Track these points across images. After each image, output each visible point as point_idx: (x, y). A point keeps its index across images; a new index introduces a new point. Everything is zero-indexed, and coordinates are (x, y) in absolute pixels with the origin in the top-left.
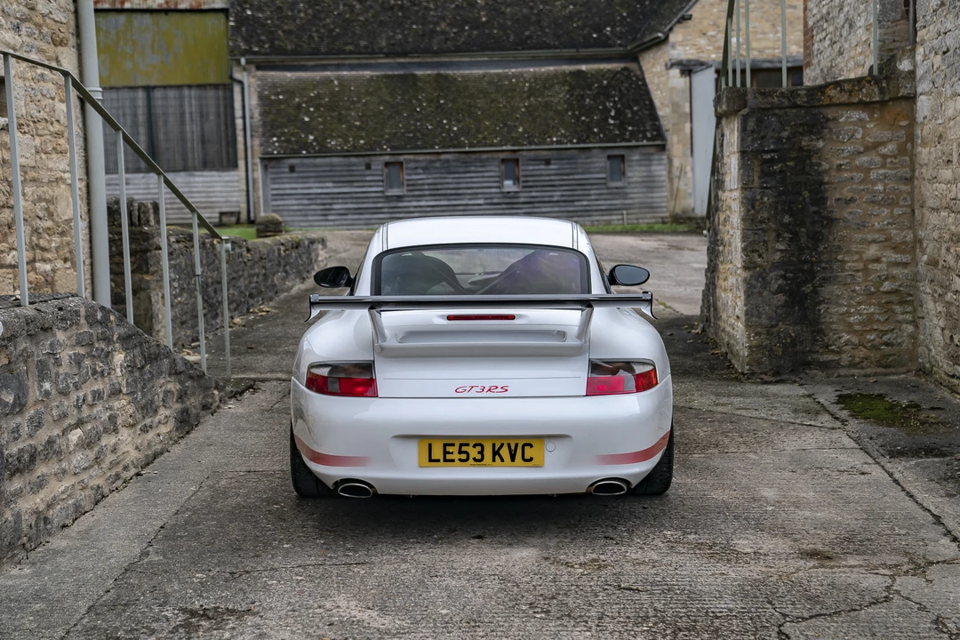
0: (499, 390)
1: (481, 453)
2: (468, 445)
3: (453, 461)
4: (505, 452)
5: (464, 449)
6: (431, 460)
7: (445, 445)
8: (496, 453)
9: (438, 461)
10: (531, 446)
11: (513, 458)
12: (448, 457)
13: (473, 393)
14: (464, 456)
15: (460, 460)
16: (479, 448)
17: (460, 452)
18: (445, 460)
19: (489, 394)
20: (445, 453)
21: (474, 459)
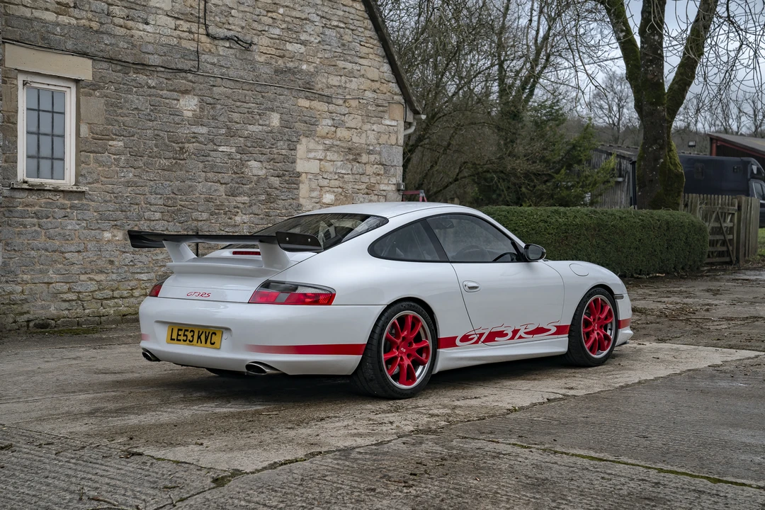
0: (206, 295)
1: (193, 336)
2: (187, 331)
3: (180, 340)
4: (203, 337)
5: (186, 333)
6: (172, 339)
7: (179, 330)
8: (199, 337)
9: (174, 340)
10: (215, 334)
11: (206, 343)
12: (179, 338)
13: (194, 297)
14: (185, 338)
15: (184, 340)
16: (192, 333)
17: (184, 335)
18: (178, 340)
19: (201, 298)
20: (178, 335)
21: (190, 341)
